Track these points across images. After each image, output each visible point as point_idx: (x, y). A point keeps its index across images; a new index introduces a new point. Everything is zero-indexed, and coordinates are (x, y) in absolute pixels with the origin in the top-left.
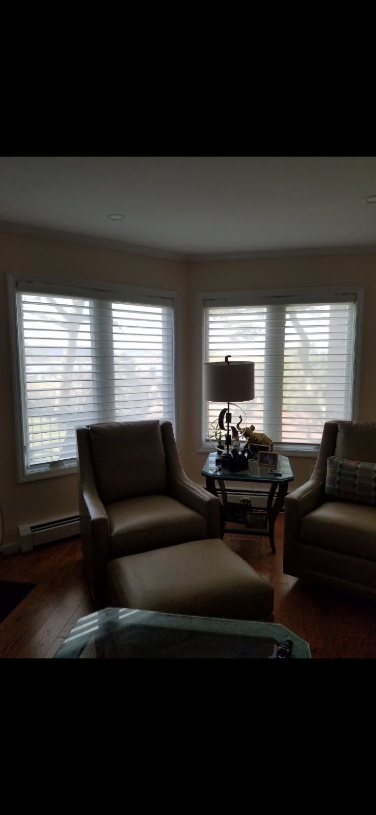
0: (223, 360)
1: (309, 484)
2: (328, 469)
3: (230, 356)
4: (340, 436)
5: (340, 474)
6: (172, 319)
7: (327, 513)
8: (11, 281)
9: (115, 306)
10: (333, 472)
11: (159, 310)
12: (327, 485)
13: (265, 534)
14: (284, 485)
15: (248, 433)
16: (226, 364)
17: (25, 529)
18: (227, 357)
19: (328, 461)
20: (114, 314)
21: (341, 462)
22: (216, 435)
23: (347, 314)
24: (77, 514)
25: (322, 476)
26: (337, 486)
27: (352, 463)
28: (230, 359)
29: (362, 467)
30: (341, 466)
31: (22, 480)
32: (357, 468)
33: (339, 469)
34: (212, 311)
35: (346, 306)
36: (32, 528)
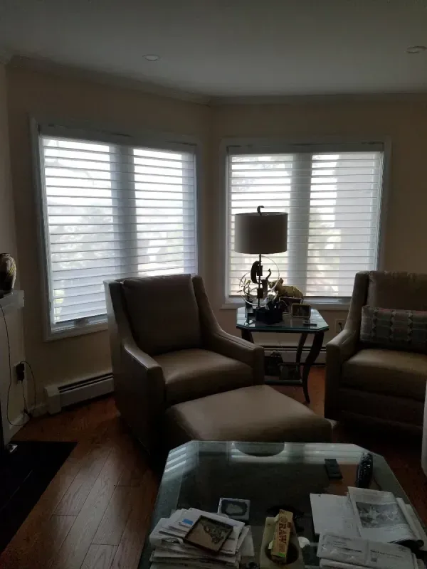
0: (255, 211)
1: (344, 332)
2: (362, 317)
3: (263, 207)
4: (372, 286)
5: (375, 321)
6: (194, 167)
7: (365, 358)
8: (34, 123)
9: (136, 152)
10: (367, 321)
11: (178, 156)
12: (362, 333)
13: (298, 385)
14: (320, 335)
15: (278, 286)
16: (259, 215)
17: (52, 389)
18: (259, 208)
19: (363, 310)
20: (136, 161)
21: (376, 311)
22: (244, 289)
23: (373, 164)
24: (110, 371)
25: (356, 325)
26: (373, 334)
27: (386, 311)
28: (262, 210)
29: (396, 315)
30: (376, 314)
31: (48, 338)
32: (392, 316)
33: (374, 317)
34: (235, 159)
35: (373, 156)
36: (60, 388)
